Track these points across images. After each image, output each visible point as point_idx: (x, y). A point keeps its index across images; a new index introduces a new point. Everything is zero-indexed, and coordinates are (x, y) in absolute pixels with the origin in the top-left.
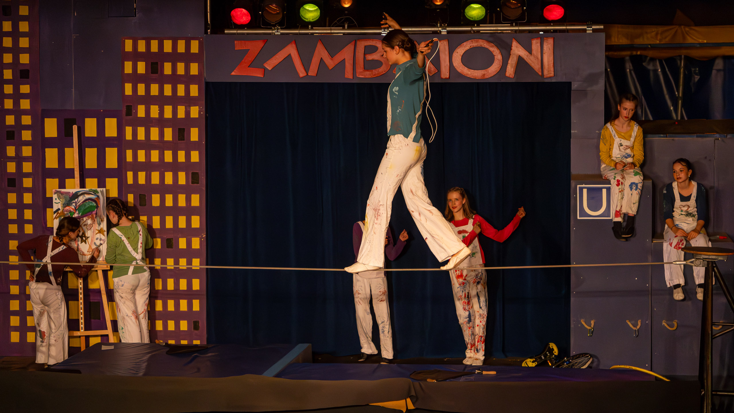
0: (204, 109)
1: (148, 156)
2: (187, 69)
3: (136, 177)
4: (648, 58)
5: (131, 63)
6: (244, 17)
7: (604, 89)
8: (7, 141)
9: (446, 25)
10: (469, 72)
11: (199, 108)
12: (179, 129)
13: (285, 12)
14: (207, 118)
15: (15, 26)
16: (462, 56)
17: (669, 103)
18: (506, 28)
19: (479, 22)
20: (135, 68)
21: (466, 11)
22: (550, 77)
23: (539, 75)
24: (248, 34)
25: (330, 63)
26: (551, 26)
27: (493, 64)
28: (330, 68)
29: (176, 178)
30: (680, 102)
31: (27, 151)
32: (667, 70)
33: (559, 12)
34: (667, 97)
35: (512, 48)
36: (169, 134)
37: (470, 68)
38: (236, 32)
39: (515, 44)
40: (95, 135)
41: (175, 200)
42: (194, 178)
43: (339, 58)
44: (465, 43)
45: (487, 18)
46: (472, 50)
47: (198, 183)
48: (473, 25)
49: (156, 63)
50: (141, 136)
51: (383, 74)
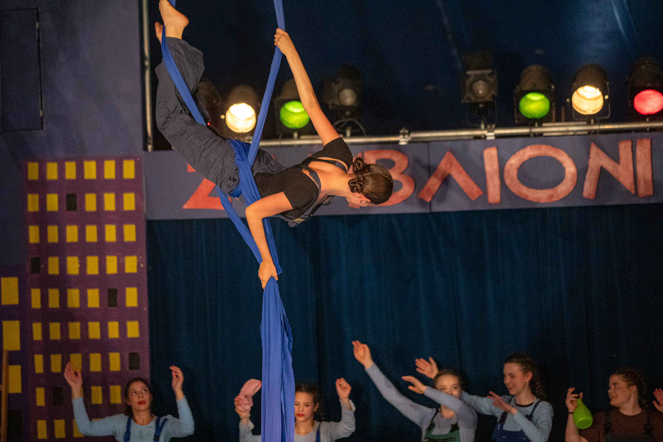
0: (145, 260)
2: (119, 202)
3: (47, 363)
5: (37, 196)
9: (493, 126)
10: (529, 192)
11: (138, 258)
12: (109, 290)
14: (149, 272)
16: (518, 170)
18: (581, 127)
19: (540, 121)
20: (43, 203)
21: (521, 104)
22: (649, 196)
23: (632, 194)
26: (646, 122)
27: (564, 181)
29: (105, 362)
33: (656, 101)
35: (592, 155)
36: (94, 298)
37: (530, 186)
39: (594, 150)
41: (106, 394)
42: (132, 361)
44: (521, 152)
45: (552, 114)
46: (532, 160)
47: (138, 368)
48: (532, 126)
49: (74, 196)
50: (54, 302)
51: (403, 201)
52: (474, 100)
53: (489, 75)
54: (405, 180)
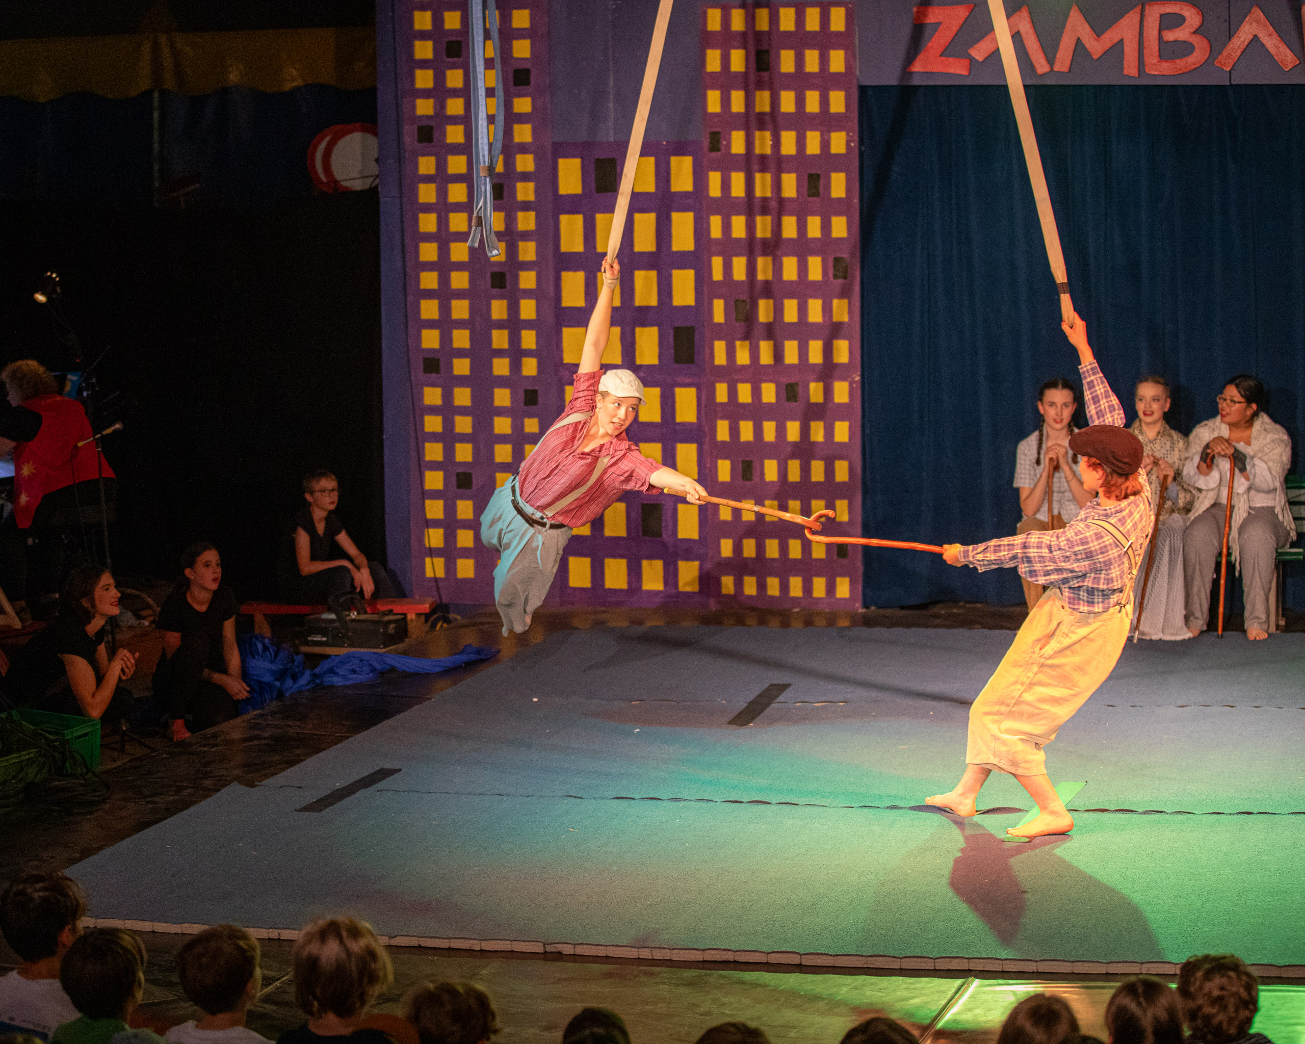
0: (856, 138)
2: (824, 61)
11: (848, 135)
12: (810, 176)
14: (861, 155)
20: (726, 61)
25: (1096, 47)
28: (1095, 57)
29: (803, 269)
31: (526, 221)
40: (651, 188)
41: (803, 310)
42: (837, 268)
43: (1111, 37)
47: (846, 279)
49: (766, 51)
50: (738, 189)
51: (1194, 69)
54: (1196, 40)
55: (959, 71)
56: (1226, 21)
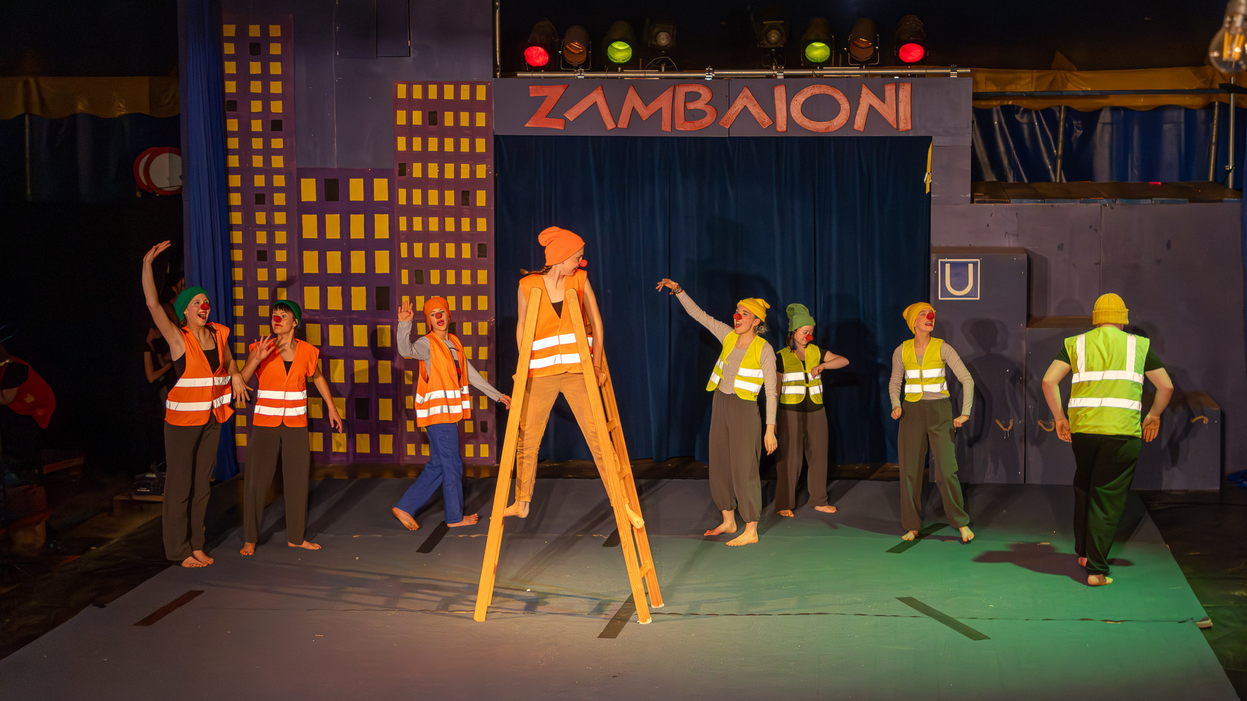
0: (493, 168)
1: (425, 224)
2: (472, 119)
3: (411, 250)
4: (1022, 109)
5: (405, 112)
6: (540, 58)
7: (971, 145)
8: (256, 205)
9: (783, 67)
10: (810, 123)
11: (487, 166)
12: (463, 192)
13: (590, 52)
14: (495, 178)
15: (265, 68)
16: (802, 105)
17: (1047, 161)
18: (855, 71)
19: (822, 65)
20: (409, 118)
21: (807, 50)
22: (907, 131)
23: (894, 127)
24: (545, 77)
25: (645, 113)
26: (908, 69)
27: (839, 115)
28: (644, 119)
29: (459, 251)
30: (1059, 161)
31: (280, 218)
32: (1044, 123)
33: (917, 52)
34: (1045, 155)
35: (862, 95)
36: (450, 198)
37: (811, 118)
38: (531, 75)
39: (865, 90)
40: (362, 199)
41: (458, 276)
42: (481, 250)
43: (654, 106)
44: (805, 90)
45: (831, 59)
46: (814, 97)
47: (486, 257)
48: (815, 68)
49: (435, 113)
50: (417, 200)
51: (707, 127)
52: (769, 46)
53: (782, 24)
54: (709, 110)
55: (557, 127)
56: (726, 96)
